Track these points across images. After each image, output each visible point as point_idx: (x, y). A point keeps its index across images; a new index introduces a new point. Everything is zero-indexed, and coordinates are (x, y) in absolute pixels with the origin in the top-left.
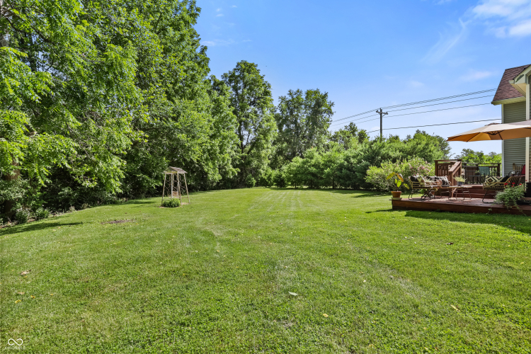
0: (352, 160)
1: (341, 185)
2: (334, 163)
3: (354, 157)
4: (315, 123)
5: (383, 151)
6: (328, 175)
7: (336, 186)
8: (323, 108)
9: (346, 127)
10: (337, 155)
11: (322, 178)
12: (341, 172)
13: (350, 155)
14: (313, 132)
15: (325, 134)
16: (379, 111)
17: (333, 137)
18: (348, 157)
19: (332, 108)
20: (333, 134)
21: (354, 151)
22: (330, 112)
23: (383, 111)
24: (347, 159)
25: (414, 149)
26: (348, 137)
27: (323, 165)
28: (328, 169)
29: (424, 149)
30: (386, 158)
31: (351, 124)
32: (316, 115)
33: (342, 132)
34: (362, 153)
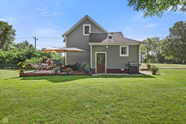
0: (20, 56)
1: (15, 67)
2: (11, 57)
3: (21, 55)
4: (5, 38)
5: (34, 53)
6: (8, 62)
7: (13, 67)
8: (10, 32)
9: (23, 42)
10: (14, 53)
11: (5, 64)
12: (15, 61)
13: (19, 54)
14: (4, 41)
15: (11, 44)
16: (35, 38)
17: (17, 45)
18: (19, 55)
19: (15, 32)
20: (16, 44)
21: (22, 52)
22: (14, 34)
23: (36, 38)
24: (18, 55)
25: (45, 53)
26: (24, 46)
27: (5, 57)
28: (8, 60)
29: (49, 53)
30: (35, 56)
31: (26, 41)
32: (6, 34)
33: (21, 44)
34: (25, 54)
